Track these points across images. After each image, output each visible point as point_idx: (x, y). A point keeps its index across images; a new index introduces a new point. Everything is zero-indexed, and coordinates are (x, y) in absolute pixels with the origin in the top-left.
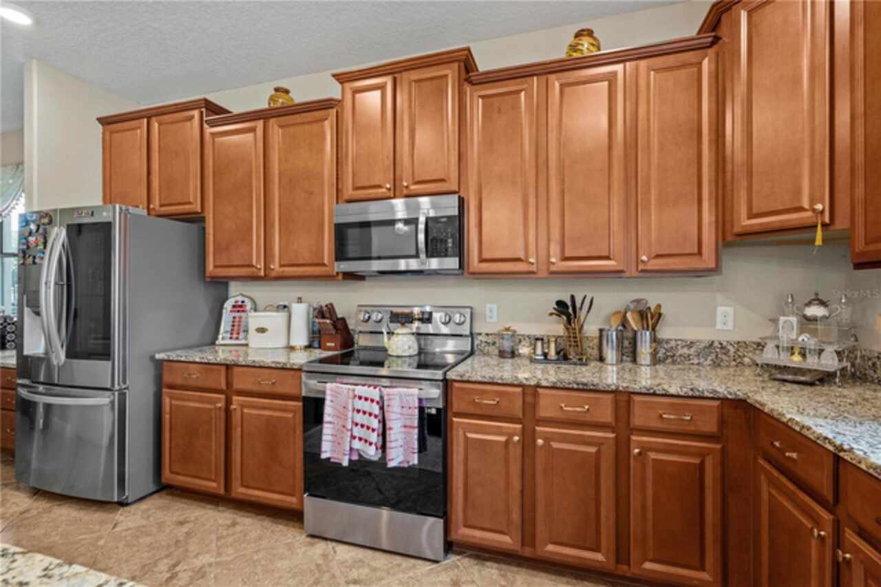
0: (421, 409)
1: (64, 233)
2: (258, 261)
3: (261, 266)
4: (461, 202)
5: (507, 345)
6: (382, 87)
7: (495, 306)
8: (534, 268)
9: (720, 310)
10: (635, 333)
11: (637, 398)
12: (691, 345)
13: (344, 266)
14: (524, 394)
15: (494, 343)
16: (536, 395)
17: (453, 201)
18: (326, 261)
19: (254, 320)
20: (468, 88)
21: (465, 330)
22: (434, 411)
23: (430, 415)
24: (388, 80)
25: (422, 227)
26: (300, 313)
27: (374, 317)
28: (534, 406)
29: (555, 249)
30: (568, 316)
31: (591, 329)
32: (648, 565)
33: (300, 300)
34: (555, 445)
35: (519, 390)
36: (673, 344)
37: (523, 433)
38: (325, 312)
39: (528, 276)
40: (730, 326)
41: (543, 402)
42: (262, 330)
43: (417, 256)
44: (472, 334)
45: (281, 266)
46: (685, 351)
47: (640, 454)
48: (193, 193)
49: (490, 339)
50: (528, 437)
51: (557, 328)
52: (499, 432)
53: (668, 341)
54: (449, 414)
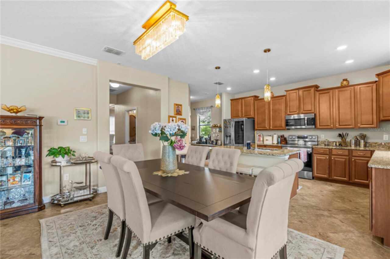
0: (307, 153)
1: (234, 123)
2: (267, 126)
3: (268, 127)
4: (315, 114)
5: (326, 143)
6: (296, 92)
7: (323, 135)
8: (332, 127)
9: (384, 136)
10: (360, 140)
11: (353, 151)
12: (376, 143)
13: (287, 127)
14: (329, 150)
15: (323, 143)
16: (332, 150)
17: (313, 114)
18: (283, 126)
19: (265, 138)
20: (316, 92)
21: (316, 140)
22: (310, 153)
23: (309, 154)
24: (298, 91)
25: (306, 119)
26: (275, 137)
27: (294, 137)
28: (331, 152)
29: (337, 123)
30: (342, 137)
31: (348, 140)
32: (356, 180)
33: (275, 134)
34: (336, 159)
35: (328, 149)
36: (371, 143)
37: (329, 157)
38: (282, 136)
39: (331, 129)
40: (387, 139)
41: (333, 152)
42: (267, 140)
43: (305, 125)
44: (318, 141)
45: (273, 127)
46: (374, 145)
47: (354, 161)
48: (252, 113)
49: (322, 142)
50: (330, 158)
51: (339, 140)
52: (324, 157)
53: (370, 143)
54: (313, 154)
